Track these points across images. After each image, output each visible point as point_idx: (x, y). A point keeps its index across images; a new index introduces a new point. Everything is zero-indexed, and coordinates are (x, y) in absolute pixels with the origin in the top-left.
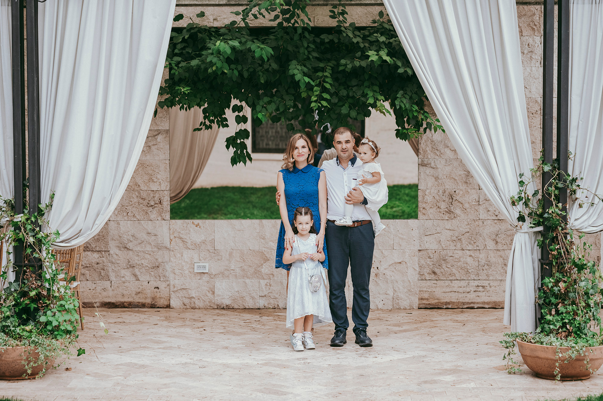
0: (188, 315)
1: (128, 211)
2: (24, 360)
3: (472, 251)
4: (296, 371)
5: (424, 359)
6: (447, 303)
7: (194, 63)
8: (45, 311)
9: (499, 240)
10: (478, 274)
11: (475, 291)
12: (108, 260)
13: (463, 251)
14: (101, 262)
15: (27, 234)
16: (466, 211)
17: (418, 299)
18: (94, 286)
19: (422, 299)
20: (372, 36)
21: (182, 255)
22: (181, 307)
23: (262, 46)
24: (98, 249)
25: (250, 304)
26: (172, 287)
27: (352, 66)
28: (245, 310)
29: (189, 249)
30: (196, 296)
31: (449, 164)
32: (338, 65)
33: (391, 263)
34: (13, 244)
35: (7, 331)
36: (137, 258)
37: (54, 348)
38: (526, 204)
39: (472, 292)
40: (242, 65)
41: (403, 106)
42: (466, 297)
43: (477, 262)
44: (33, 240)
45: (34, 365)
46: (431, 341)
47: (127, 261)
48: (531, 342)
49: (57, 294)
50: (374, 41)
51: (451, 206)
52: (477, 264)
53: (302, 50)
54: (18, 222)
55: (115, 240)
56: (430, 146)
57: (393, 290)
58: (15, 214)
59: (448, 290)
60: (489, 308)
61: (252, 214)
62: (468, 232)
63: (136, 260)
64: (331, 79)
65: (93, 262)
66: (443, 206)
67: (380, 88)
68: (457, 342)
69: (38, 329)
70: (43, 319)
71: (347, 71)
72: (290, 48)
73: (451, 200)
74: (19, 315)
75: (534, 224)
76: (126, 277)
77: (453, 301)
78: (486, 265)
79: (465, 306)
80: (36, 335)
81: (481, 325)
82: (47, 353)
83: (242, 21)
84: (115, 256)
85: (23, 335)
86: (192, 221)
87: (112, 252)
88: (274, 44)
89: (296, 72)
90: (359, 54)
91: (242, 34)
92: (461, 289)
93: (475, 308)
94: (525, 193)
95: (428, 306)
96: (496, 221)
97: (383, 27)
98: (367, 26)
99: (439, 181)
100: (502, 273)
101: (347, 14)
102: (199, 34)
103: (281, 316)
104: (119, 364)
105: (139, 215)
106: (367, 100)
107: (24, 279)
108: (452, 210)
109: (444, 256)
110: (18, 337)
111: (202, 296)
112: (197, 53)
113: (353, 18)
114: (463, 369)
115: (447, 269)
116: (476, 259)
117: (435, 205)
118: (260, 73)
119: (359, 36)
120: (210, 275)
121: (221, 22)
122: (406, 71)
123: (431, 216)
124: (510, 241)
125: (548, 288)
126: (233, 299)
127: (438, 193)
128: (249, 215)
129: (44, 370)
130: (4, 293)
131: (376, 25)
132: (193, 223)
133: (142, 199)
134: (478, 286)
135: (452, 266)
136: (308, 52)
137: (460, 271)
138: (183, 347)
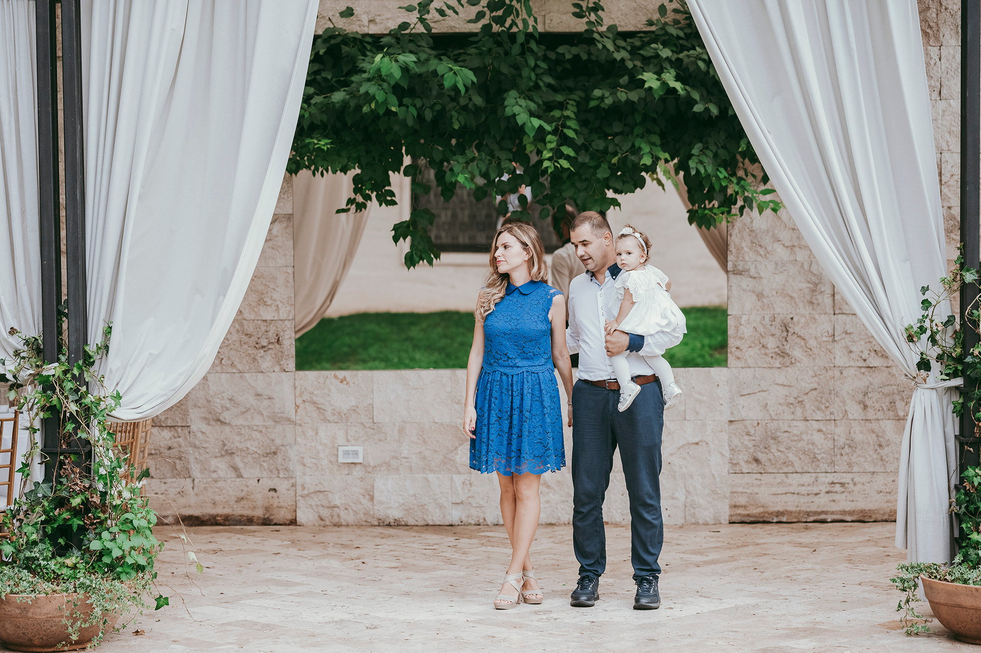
0: (330, 536)
1: (222, 357)
2: (66, 617)
3: (822, 422)
4: (536, 634)
5: (755, 612)
6: (779, 514)
7: (338, 96)
8: (97, 531)
9: (869, 403)
10: (832, 463)
11: (827, 493)
12: (187, 443)
13: (807, 423)
14: (175, 445)
15: (67, 398)
16: (811, 353)
17: (728, 507)
18: (164, 487)
19: (735, 506)
20: (647, 48)
21: (317, 433)
22: (316, 522)
23: (456, 68)
24: (169, 423)
25: (436, 518)
26: (299, 488)
27: (614, 102)
28: (428, 527)
29: (329, 421)
30: (342, 504)
31: (782, 270)
32: (588, 99)
33: (681, 444)
34: (41, 415)
35: (33, 566)
36: (238, 438)
37: (118, 596)
38: (933, 340)
39: (822, 494)
40: (422, 99)
41: (702, 171)
42: (812, 502)
43: (831, 442)
44: (77, 409)
45: (83, 626)
46: (761, 580)
47: (221, 443)
48: (946, 580)
49: (117, 502)
50: (651, 57)
51: (785, 343)
52: (830, 444)
53: (525, 72)
54: (49, 376)
55: (199, 407)
56: (748, 239)
57: (684, 491)
58: (44, 363)
59: (781, 490)
60: (852, 521)
61: (412, 359)
62: (816, 389)
63: (236, 442)
64: (576, 122)
65: (162, 445)
66: (772, 343)
67: (661, 140)
68: (808, 581)
69: (87, 563)
70: (95, 545)
71: (604, 108)
72: (505, 69)
73: (785, 333)
74: (52, 539)
75: (947, 375)
76: (220, 472)
77: (790, 509)
78: (847, 447)
79: (811, 519)
80: (84, 573)
81: (843, 552)
82: (105, 605)
83: (419, 23)
84: (199, 435)
85: (62, 574)
86: (333, 373)
87: (194, 428)
88: (477, 63)
89: (516, 109)
90: (625, 80)
91: (419, 46)
92: (803, 488)
93: (828, 522)
94: (932, 321)
95: (746, 519)
96: (863, 370)
97: (667, 33)
98: (638, 30)
99: (764, 300)
100: (875, 461)
101: (603, 10)
102: (343, 46)
103: (492, 537)
104: (226, 624)
105: (241, 363)
106: (641, 158)
107: (61, 477)
108: (788, 351)
109: (773, 431)
110: (54, 578)
111: (351, 504)
112: (342, 79)
113: (613, 16)
114: (825, 627)
115: (779, 454)
116: (829, 436)
117: (757, 342)
118: (454, 113)
119: (624, 48)
120: (365, 467)
121: (382, 26)
122: (707, 110)
123: (751, 362)
124: (888, 404)
125: (973, 486)
126: (406, 508)
127: (763, 322)
128: (407, 361)
129: (100, 634)
130: (25, 501)
131: (653, 28)
132: (335, 376)
133: (247, 335)
134: (833, 483)
135: (788, 448)
136: (537, 75)
137: (801, 456)
138: (331, 593)
